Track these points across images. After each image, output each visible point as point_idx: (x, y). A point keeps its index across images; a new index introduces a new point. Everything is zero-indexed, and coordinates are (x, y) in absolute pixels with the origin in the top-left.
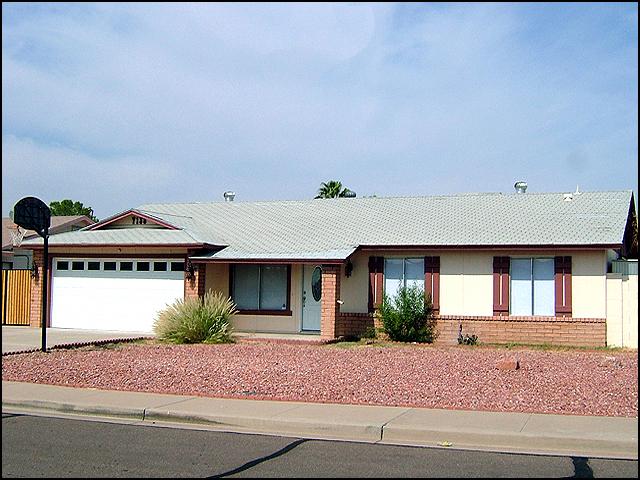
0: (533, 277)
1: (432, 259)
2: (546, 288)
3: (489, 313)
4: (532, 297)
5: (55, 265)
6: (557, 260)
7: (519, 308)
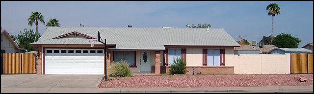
0: (214, 54)
1: (184, 50)
2: (217, 58)
3: (202, 65)
4: (214, 60)
5: (46, 52)
6: (221, 50)
7: (210, 64)
